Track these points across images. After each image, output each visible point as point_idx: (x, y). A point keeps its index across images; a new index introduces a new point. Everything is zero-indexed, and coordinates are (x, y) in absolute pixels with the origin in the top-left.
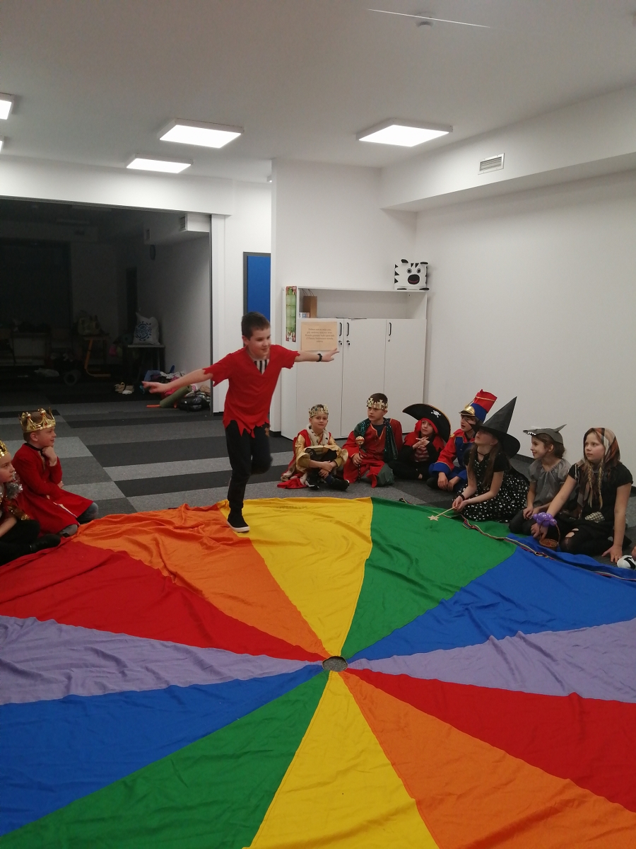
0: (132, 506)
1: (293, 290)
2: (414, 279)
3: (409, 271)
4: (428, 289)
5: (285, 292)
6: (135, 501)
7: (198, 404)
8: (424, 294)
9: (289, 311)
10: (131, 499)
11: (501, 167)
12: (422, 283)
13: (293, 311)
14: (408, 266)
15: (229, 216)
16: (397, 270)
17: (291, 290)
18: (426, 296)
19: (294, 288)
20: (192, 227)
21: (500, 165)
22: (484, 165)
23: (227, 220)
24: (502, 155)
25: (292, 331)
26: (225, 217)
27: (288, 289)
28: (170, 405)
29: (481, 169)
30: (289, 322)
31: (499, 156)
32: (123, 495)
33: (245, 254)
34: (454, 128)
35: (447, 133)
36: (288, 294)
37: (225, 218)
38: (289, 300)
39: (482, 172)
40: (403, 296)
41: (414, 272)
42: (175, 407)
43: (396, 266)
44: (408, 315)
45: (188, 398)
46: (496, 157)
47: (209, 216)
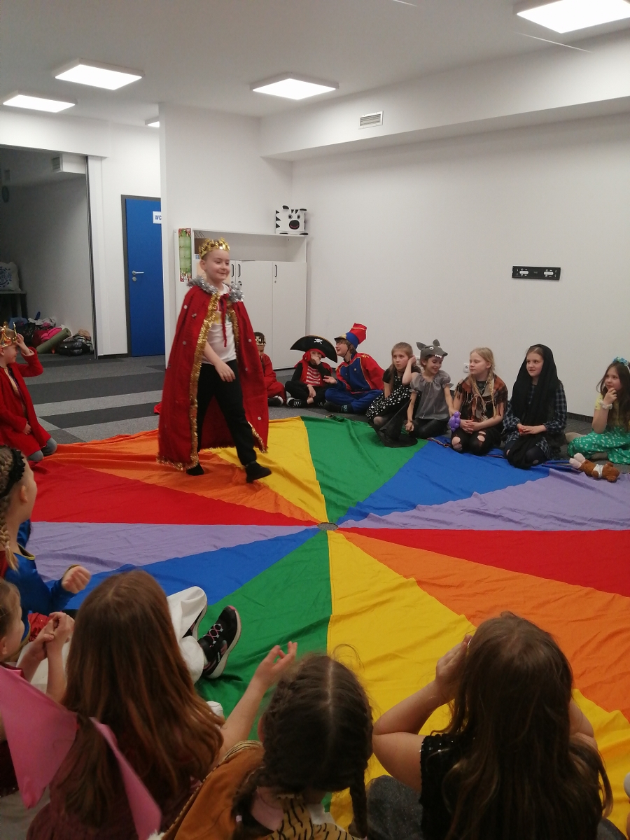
0: (73, 436)
1: (186, 232)
2: (294, 225)
3: (290, 217)
4: (307, 234)
5: (177, 234)
6: (72, 431)
7: (78, 348)
8: (304, 238)
9: (182, 252)
10: (68, 430)
11: (381, 123)
12: (301, 229)
13: (188, 252)
14: (289, 212)
15: (105, 158)
16: (278, 216)
17: (184, 233)
18: (306, 240)
19: (188, 231)
20: (68, 168)
21: (379, 121)
22: (364, 121)
23: (104, 162)
24: (381, 113)
25: (187, 272)
26: (101, 158)
27: (181, 231)
28: (47, 351)
29: (361, 125)
30: (183, 263)
31: (378, 113)
32: (57, 428)
33: (123, 196)
34: (340, 85)
35: (334, 89)
36: (180, 235)
37: (101, 160)
38: (182, 242)
39: (362, 127)
40: (284, 240)
41: (295, 218)
42: (53, 352)
43: (277, 212)
44: (288, 258)
45: (67, 343)
46: (375, 114)
47: (86, 158)
